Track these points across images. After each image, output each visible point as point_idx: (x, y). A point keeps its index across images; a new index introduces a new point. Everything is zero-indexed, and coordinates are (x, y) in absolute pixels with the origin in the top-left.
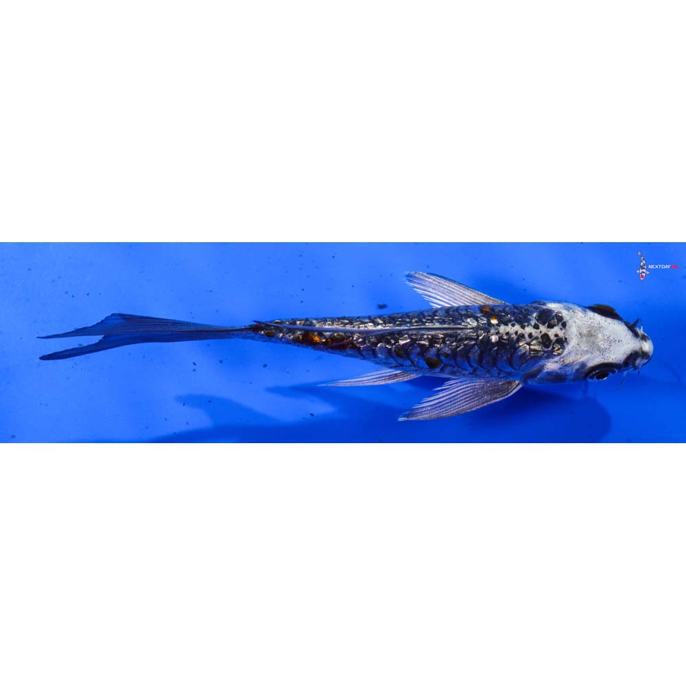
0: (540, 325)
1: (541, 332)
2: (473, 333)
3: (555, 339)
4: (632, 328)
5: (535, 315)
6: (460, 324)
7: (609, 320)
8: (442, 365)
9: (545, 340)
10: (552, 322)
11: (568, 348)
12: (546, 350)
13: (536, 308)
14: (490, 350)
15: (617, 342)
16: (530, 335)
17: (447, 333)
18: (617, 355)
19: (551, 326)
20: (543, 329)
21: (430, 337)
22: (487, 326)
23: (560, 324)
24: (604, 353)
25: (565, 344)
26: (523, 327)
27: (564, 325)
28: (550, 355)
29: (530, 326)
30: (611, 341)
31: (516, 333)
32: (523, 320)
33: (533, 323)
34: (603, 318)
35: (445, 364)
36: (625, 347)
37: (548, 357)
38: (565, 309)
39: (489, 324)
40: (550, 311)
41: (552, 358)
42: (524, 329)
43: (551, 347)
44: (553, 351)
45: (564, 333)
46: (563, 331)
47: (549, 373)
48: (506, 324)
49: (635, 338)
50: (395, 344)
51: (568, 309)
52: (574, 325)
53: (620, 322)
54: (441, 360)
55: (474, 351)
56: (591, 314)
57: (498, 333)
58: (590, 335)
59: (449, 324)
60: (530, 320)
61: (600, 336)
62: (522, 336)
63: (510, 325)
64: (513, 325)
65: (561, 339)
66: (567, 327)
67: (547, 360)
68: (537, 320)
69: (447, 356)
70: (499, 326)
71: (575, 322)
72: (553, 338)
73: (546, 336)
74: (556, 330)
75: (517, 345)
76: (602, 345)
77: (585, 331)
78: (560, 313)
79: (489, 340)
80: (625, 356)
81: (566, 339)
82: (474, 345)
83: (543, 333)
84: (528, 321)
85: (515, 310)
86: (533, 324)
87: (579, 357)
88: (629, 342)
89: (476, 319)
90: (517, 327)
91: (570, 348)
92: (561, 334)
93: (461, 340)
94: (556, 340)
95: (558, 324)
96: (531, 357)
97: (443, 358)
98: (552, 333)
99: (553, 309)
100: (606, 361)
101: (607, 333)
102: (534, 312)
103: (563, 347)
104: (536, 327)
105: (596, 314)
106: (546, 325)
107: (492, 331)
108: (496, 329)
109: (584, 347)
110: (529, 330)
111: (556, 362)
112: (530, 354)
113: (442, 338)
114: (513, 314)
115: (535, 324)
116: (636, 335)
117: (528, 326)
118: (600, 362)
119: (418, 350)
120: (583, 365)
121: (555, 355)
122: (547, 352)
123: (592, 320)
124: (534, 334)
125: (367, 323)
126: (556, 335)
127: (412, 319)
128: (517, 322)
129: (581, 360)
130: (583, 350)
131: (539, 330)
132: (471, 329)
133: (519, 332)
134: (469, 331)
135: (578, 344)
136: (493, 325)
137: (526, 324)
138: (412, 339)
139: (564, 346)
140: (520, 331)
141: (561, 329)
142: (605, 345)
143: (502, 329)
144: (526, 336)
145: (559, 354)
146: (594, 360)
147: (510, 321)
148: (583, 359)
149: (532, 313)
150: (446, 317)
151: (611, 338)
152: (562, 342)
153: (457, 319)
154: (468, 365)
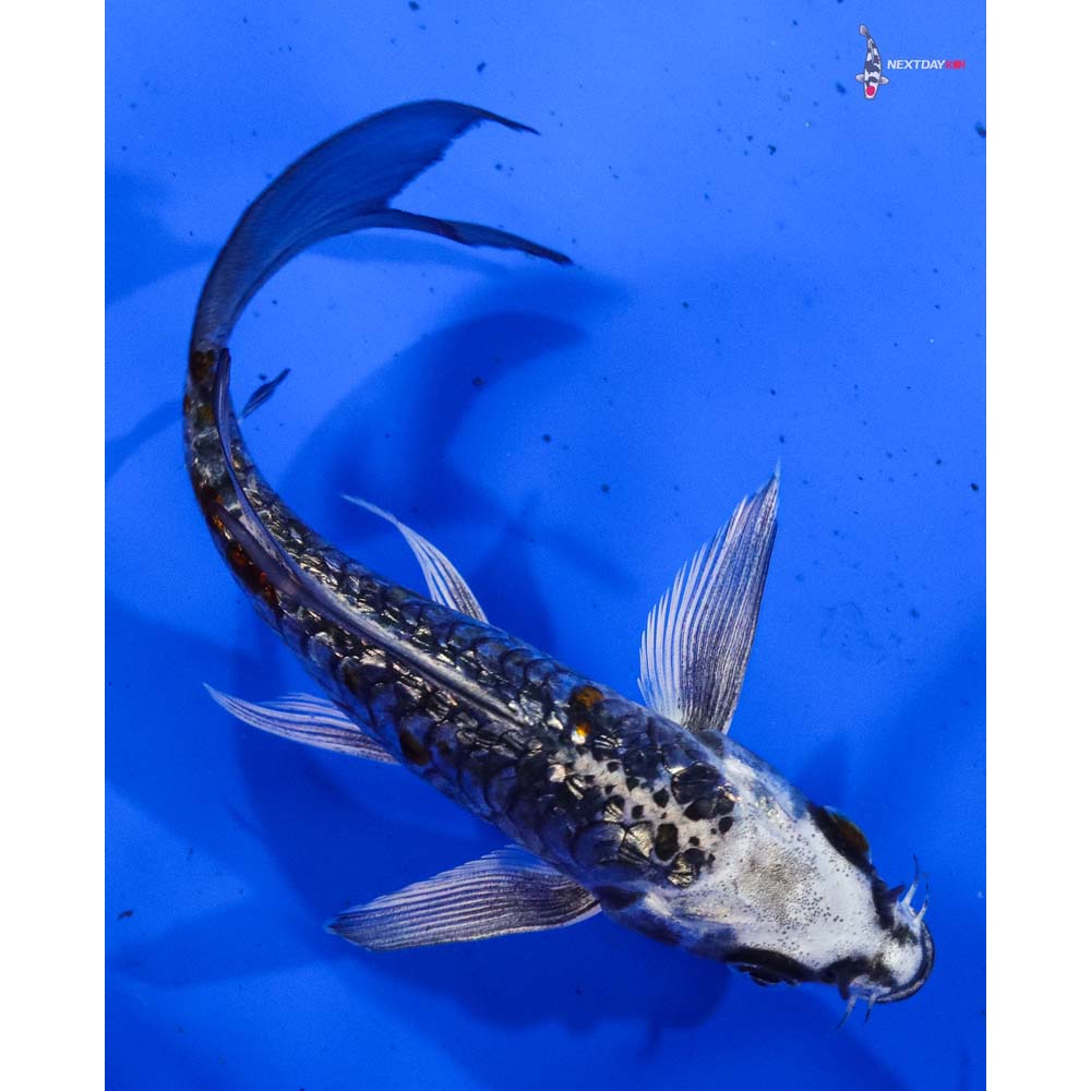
0: (672, 799)
1: (664, 816)
2: (520, 736)
3: (689, 846)
4: (883, 900)
5: (676, 770)
6: (506, 701)
7: (842, 862)
8: (429, 765)
9: (664, 839)
10: (704, 804)
11: (709, 881)
12: (658, 861)
13: (692, 754)
14: (539, 793)
15: (830, 919)
16: (638, 811)
17: (465, 703)
18: (814, 947)
19: (694, 814)
20: (673, 811)
21: (429, 689)
22: (556, 738)
23: (719, 818)
24: (788, 931)
25: (703, 869)
26: (631, 784)
27: (725, 826)
28: (661, 877)
29: (647, 790)
30: (818, 911)
31: (609, 788)
32: (641, 767)
33: (659, 785)
34: (831, 851)
35: (435, 765)
36: (843, 938)
37: (655, 880)
38: (752, 790)
39: (565, 737)
40: (716, 777)
41: (663, 887)
42: (630, 789)
43: (670, 861)
44: (668, 872)
45: (715, 844)
46: (716, 838)
47: (647, 916)
48: (598, 756)
49: (878, 928)
50: (351, 654)
51: (760, 791)
52: (749, 835)
53: (863, 877)
54: (431, 754)
55: (505, 775)
56: (808, 828)
57: (569, 766)
58: (779, 875)
59: (483, 686)
60: (657, 775)
61: (800, 887)
62: (620, 802)
63: (604, 765)
64: (612, 768)
65: (702, 853)
66: (727, 834)
67: (651, 885)
68: (673, 785)
69: (446, 751)
70: (581, 753)
71: (756, 830)
72: (684, 842)
73: (670, 831)
74: (702, 828)
75: (599, 816)
76: (794, 911)
77: (768, 861)
78: (735, 793)
79: (546, 770)
80: (831, 959)
81: (712, 858)
82: (509, 763)
83: (668, 820)
84: (652, 775)
85: (644, 736)
86: (658, 788)
87: (724, 911)
88: (858, 930)
89: (549, 709)
90: (618, 778)
91: (710, 883)
92: (706, 843)
93: (488, 735)
94: (689, 852)
95: (714, 815)
96: (620, 861)
97: (435, 750)
98: (688, 830)
99: (727, 776)
100: (785, 951)
101: (819, 888)
102: (681, 763)
103: (696, 875)
104: (661, 799)
105: (820, 836)
106: (686, 806)
107: (560, 755)
108: (570, 756)
109: (746, 896)
110: (640, 796)
111: (668, 899)
112: (620, 851)
113: (450, 706)
114: (632, 741)
115: (663, 791)
116: (884, 920)
117: (643, 786)
118: (771, 948)
119: (393, 701)
120: (727, 933)
121: (670, 883)
122: (656, 867)
123: (801, 845)
124: (646, 811)
125: (328, 572)
126: (694, 840)
127: (421, 624)
128: (626, 766)
129: (724, 920)
130: (739, 902)
131: (662, 811)
132: (518, 724)
133: (616, 791)
134: (513, 726)
135: (734, 884)
136: (571, 744)
137: (643, 780)
138: (390, 667)
139: (699, 873)
140: (621, 789)
141: (713, 832)
142: (801, 916)
143: (585, 762)
144: (629, 807)
145: (680, 886)
146: (758, 935)
147: (613, 753)
148: (733, 920)
149: (674, 763)
150: (491, 666)
151: (822, 905)
152: (699, 860)
153: (509, 686)
154: (482, 796)
